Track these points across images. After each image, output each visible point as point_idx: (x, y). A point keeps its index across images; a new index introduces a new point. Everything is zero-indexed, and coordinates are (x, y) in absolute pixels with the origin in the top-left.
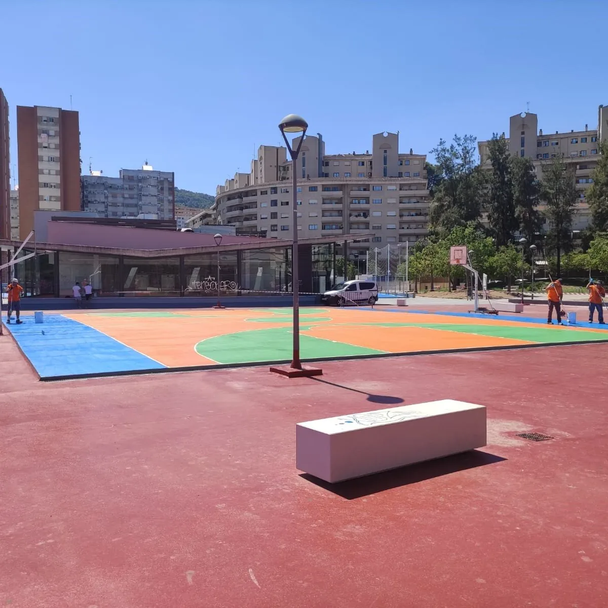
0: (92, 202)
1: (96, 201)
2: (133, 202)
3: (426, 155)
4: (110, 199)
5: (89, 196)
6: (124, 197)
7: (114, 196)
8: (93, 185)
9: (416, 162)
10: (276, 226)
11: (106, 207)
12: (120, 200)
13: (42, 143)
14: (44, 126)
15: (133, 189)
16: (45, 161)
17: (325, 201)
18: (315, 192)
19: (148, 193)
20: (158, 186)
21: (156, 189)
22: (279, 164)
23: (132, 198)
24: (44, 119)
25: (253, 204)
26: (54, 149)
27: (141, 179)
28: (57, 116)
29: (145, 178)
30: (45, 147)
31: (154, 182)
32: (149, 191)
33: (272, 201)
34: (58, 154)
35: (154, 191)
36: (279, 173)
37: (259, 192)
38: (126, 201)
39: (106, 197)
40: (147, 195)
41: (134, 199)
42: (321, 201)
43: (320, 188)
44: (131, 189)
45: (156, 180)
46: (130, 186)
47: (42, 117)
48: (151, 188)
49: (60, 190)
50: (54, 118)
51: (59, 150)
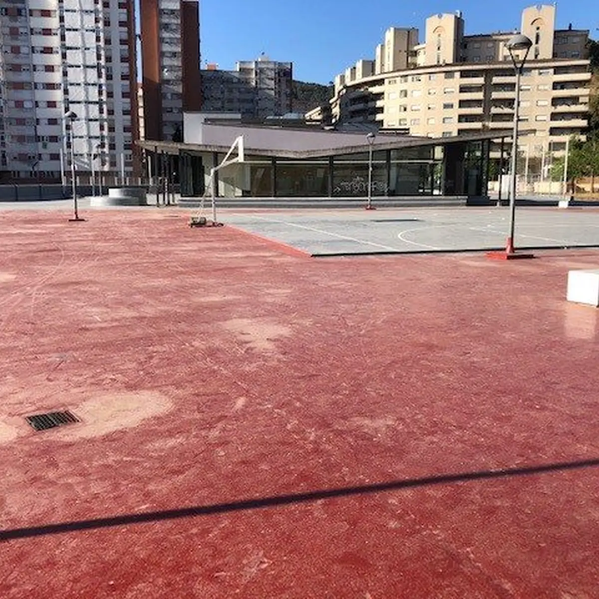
0: (208, 99)
1: (212, 97)
2: (249, 97)
3: (588, 31)
4: (226, 95)
5: (206, 91)
6: (240, 92)
7: (231, 91)
8: (210, 80)
9: (576, 40)
10: (405, 120)
11: (223, 103)
12: (237, 95)
13: (164, 38)
14: (165, 20)
15: (249, 83)
16: (167, 57)
17: (463, 89)
18: (451, 80)
19: (265, 86)
20: (275, 78)
21: (273, 82)
22: (410, 49)
23: (249, 93)
24: (166, 12)
25: (380, 96)
26: (175, 44)
27: (258, 71)
28: (179, 8)
29: (262, 70)
30: (167, 43)
31: (272, 74)
32: (266, 84)
33: (401, 91)
34: (179, 50)
35: (272, 84)
36: (409, 58)
37: (386, 81)
38: (243, 97)
39: (222, 93)
40: (264, 89)
41: (251, 94)
42: (458, 90)
43: (457, 75)
44: (247, 82)
45: (273, 72)
46: (246, 79)
47: (163, 10)
48: (268, 81)
49: (181, 86)
50: (175, 10)
51: (180, 45)
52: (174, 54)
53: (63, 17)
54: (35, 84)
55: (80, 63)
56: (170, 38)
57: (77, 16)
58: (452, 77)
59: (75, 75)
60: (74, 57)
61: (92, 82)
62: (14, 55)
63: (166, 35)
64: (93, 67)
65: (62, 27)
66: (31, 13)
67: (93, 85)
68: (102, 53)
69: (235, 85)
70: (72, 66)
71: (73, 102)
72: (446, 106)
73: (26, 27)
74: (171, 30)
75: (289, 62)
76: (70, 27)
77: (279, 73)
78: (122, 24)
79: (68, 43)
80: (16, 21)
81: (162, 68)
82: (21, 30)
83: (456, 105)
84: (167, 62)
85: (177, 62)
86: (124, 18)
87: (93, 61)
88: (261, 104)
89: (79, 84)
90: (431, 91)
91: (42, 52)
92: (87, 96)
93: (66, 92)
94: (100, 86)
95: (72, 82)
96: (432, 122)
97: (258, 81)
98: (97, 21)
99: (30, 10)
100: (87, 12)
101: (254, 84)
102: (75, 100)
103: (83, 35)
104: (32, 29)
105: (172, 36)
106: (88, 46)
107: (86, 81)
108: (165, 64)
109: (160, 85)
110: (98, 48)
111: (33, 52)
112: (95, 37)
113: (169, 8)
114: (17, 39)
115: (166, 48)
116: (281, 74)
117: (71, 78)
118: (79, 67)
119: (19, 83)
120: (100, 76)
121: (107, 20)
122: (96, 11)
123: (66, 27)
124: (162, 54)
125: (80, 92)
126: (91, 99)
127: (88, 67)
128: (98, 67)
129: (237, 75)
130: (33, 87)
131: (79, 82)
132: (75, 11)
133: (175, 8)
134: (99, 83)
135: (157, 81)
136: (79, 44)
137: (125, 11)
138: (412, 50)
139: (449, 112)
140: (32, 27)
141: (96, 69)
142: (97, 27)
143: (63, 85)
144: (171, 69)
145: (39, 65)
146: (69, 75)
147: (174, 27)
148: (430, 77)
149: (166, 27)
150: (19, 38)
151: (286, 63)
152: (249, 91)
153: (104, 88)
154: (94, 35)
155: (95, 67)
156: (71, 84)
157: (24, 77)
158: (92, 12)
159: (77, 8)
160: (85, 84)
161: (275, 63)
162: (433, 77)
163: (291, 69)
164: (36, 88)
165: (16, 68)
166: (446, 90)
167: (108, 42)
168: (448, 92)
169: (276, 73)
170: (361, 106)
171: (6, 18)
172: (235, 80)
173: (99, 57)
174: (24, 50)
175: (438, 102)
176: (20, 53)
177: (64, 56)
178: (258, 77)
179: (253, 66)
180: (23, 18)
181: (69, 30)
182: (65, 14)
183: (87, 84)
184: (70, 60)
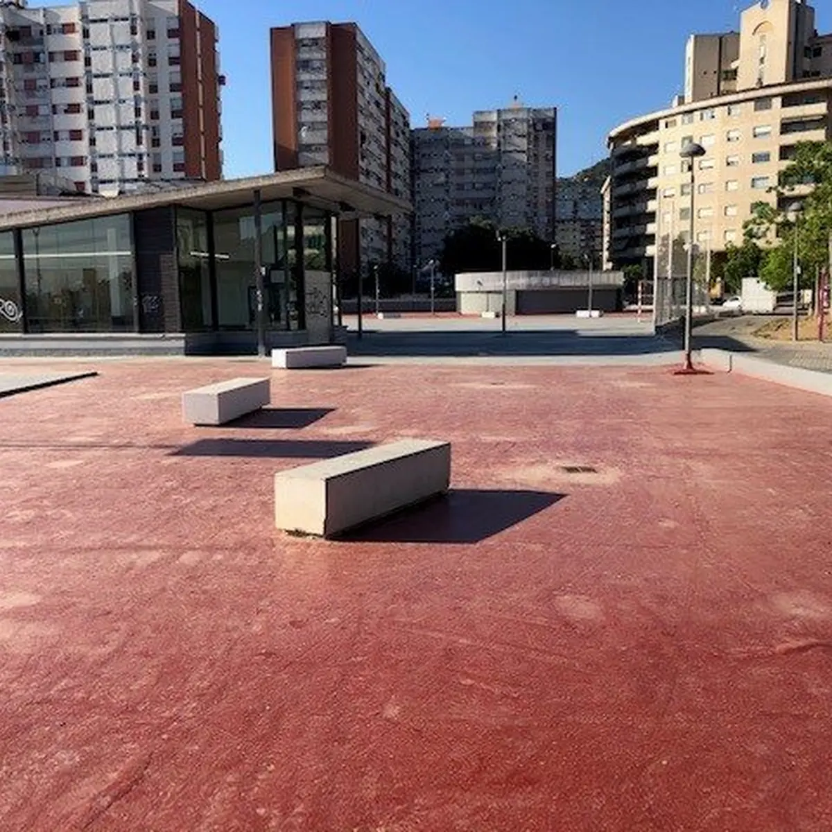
0: (425, 171)
1: (432, 168)
2: (488, 165)
4: (453, 164)
5: (424, 161)
6: (473, 158)
7: (461, 158)
8: (429, 143)
12: (469, 163)
13: (302, 82)
14: (305, 55)
15: (489, 144)
16: (307, 109)
17: (787, 127)
18: (766, 112)
19: (512, 148)
20: (529, 134)
21: (525, 141)
22: (724, 68)
23: (487, 159)
24: (305, 42)
25: (653, 148)
26: (319, 89)
27: (502, 124)
28: (324, 35)
29: (507, 124)
30: (307, 88)
31: (523, 128)
32: (514, 145)
33: (684, 139)
34: (324, 97)
35: (523, 143)
36: (722, 83)
37: (662, 123)
38: (478, 165)
39: (447, 162)
40: (510, 152)
41: (490, 161)
42: (778, 129)
43: (777, 102)
44: (486, 143)
45: (525, 125)
46: (485, 139)
47: (302, 40)
48: (517, 140)
49: (327, 154)
50: (319, 39)
51: (326, 90)
52: (317, 105)
53: (90, 59)
54: (58, 159)
55: (113, 122)
56: (312, 81)
57: (108, 55)
58: (769, 107)
59: (107, 143)
60: (105, 116)
61: (130, 152)
62: (30, 118)
63: (305, 77)
64: (129, 128)
65: (88, 72)
66: (52, 56)
67: (130, 155)
68: (142, 106)
69: (467, 149)
70: (102, 129)
71: (103, 182)
72: (756, 158)
73: (45, 78)
74: (313, 69)
75: (552, 107)
76: (99, 73)
77: (534, 125)
78: (173, 61)
79: (97, 95)
80: (33, 70)
81: (299, 125)
82: (40, 83)
83: (775, 155)
84: (306, 116)
85: (321, 116)
86: (176, 52)
87: (130, 118)
88: (506, 175)
89: (111, 156)
90: (732, 135)
91: (66, 111)
92: (122, 172)
93: (94, 168)
94: (141, 156)
95: (102, 152)
96: (732, 186)
97: (502, 140)
98: (135, 59)
99: (50, 53)
100: (121, 47)
101: (495, 145)
102: (106, 178)
103: (116, 81)
104: (52, 81)
105: (313, 77)
106: (123, 97)
107: (120, 150)
108: (303, 120)
109: (296, 154)
110: (137, 98)
111: (55, 113)
112: (131, 84)
113: (311, 36)
114: (34, 96)
115: (306, 96)
116: (539, 127)
117: (101, 147)
118: (112, 128)
119: (35, 159)
120: (139, 142)
121: (153, 57)
122: (134, 46)
123: (94, 71)
124: (299, 106)
125: (113, 166)
126: (128, 176)
127: (123, 128)
128: (137, 127)
129: (470, 133)
130: (54, 164)
131: (111, 152)
132: (105, 48)
133: (319, 35)
134: (139, 151)
135: (293, 148)
136: (111, 95)
137: (177, 40)
138: (729, 69)
139: (761, 169)
140: (52, 77)
141: (134, 131)
142: (136, 69)
143: (90, 157)
144: (312, 127)
145: (62, 131)
146: (97, 143)
147: (317, 64)
148: (729, 109)
149: (305, 65)
150: (37, 93)
151: (546, 110)
152: (486, 157)
153: (145, 158)
154: (131, 80)
155: (132, 128)
156: (102, 156)
157: (41, 150)
158: (128, 47)
159: (108, 43)
160: (119, 155)
161: (529, 110)
162: (736, 109)
163: (554, 119)
164: (58, 165)
165: (32, 138)
166: (758, 131)
167: (153, 89)
168: (760, 134)
169: (529, 126)
170: (627, 167)
171: (20, 67)
172: (467, 142)
173: (138, 112)
174: (44, 110)
175: (742, 153)
176: (37, 114)
177: (91, 115)
178: (501, 134)
179: (494, 117)
180: (41, 66)
181: (97, 76)
182: (93, 53)
183: (122, 155)
184: (98, 121)
